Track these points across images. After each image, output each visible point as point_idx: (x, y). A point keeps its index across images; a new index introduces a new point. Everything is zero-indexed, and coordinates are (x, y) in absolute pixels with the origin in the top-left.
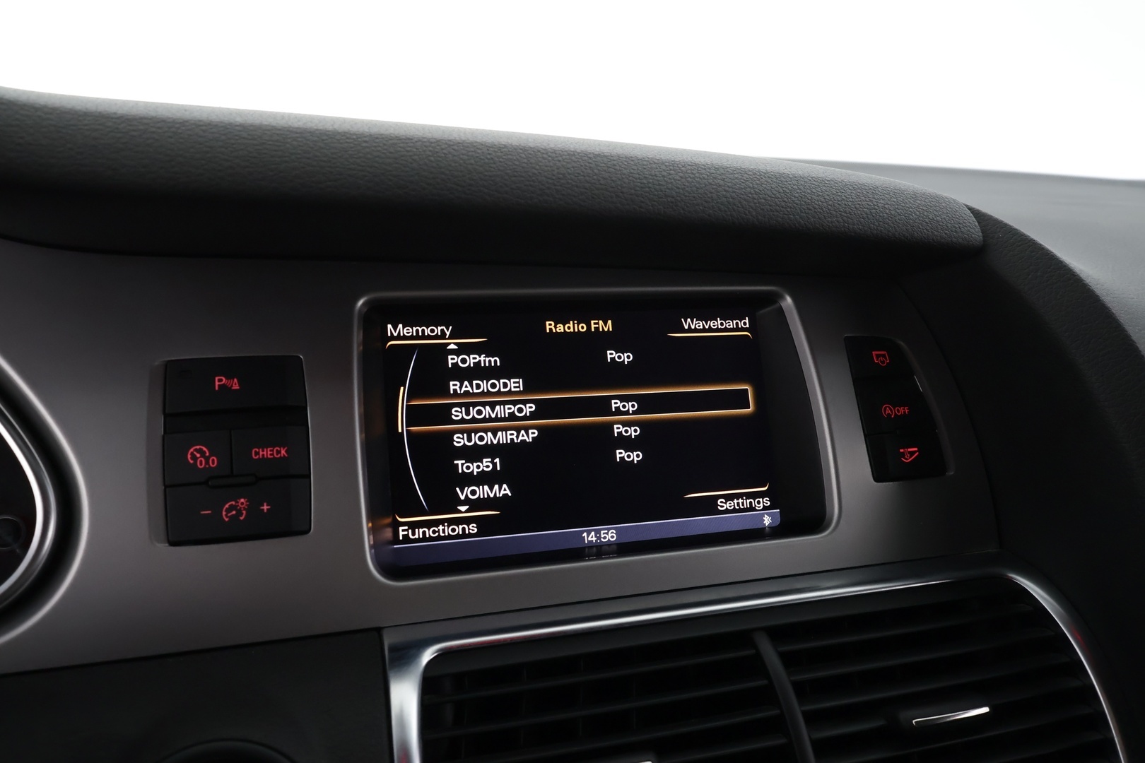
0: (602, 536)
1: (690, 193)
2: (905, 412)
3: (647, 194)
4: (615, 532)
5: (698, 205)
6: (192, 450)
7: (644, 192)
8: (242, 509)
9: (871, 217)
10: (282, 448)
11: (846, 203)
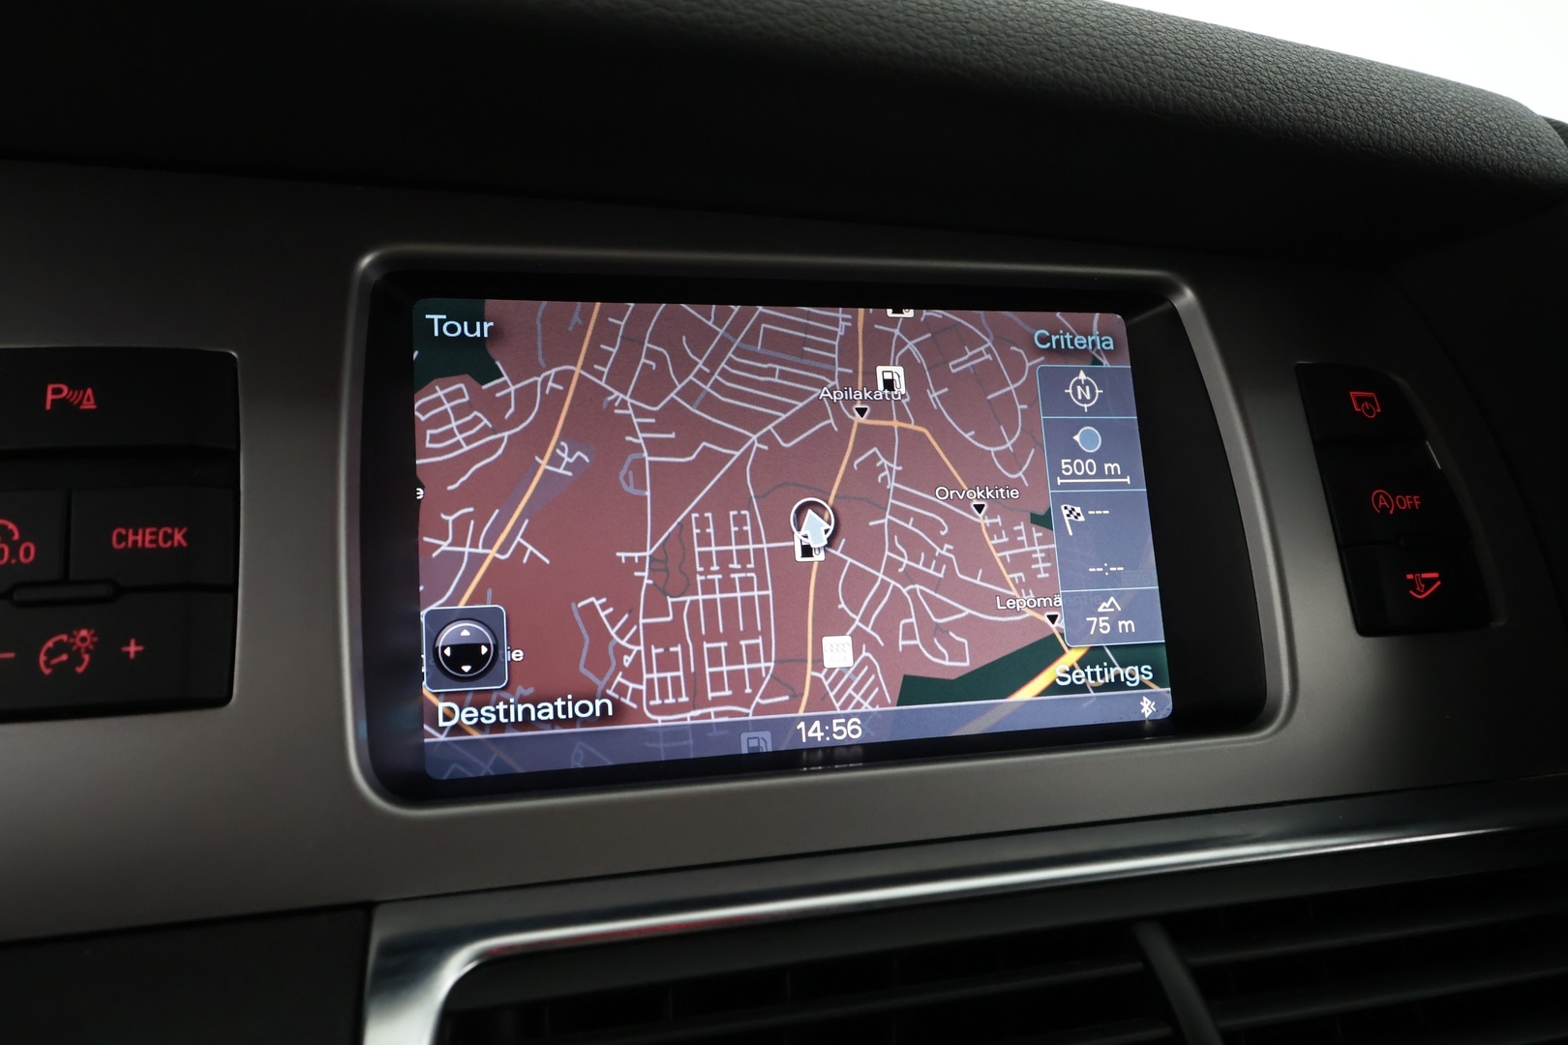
0: (836, 729)
1: (1017, 32)
2: (1413, 505)
3: (929, 24)
4: (859, 722)
5: (1033, 54)
7: (924, 19)
8: (83, 650)
9: (1367, 108)
10: (176, 530)
11: (1320, 79)
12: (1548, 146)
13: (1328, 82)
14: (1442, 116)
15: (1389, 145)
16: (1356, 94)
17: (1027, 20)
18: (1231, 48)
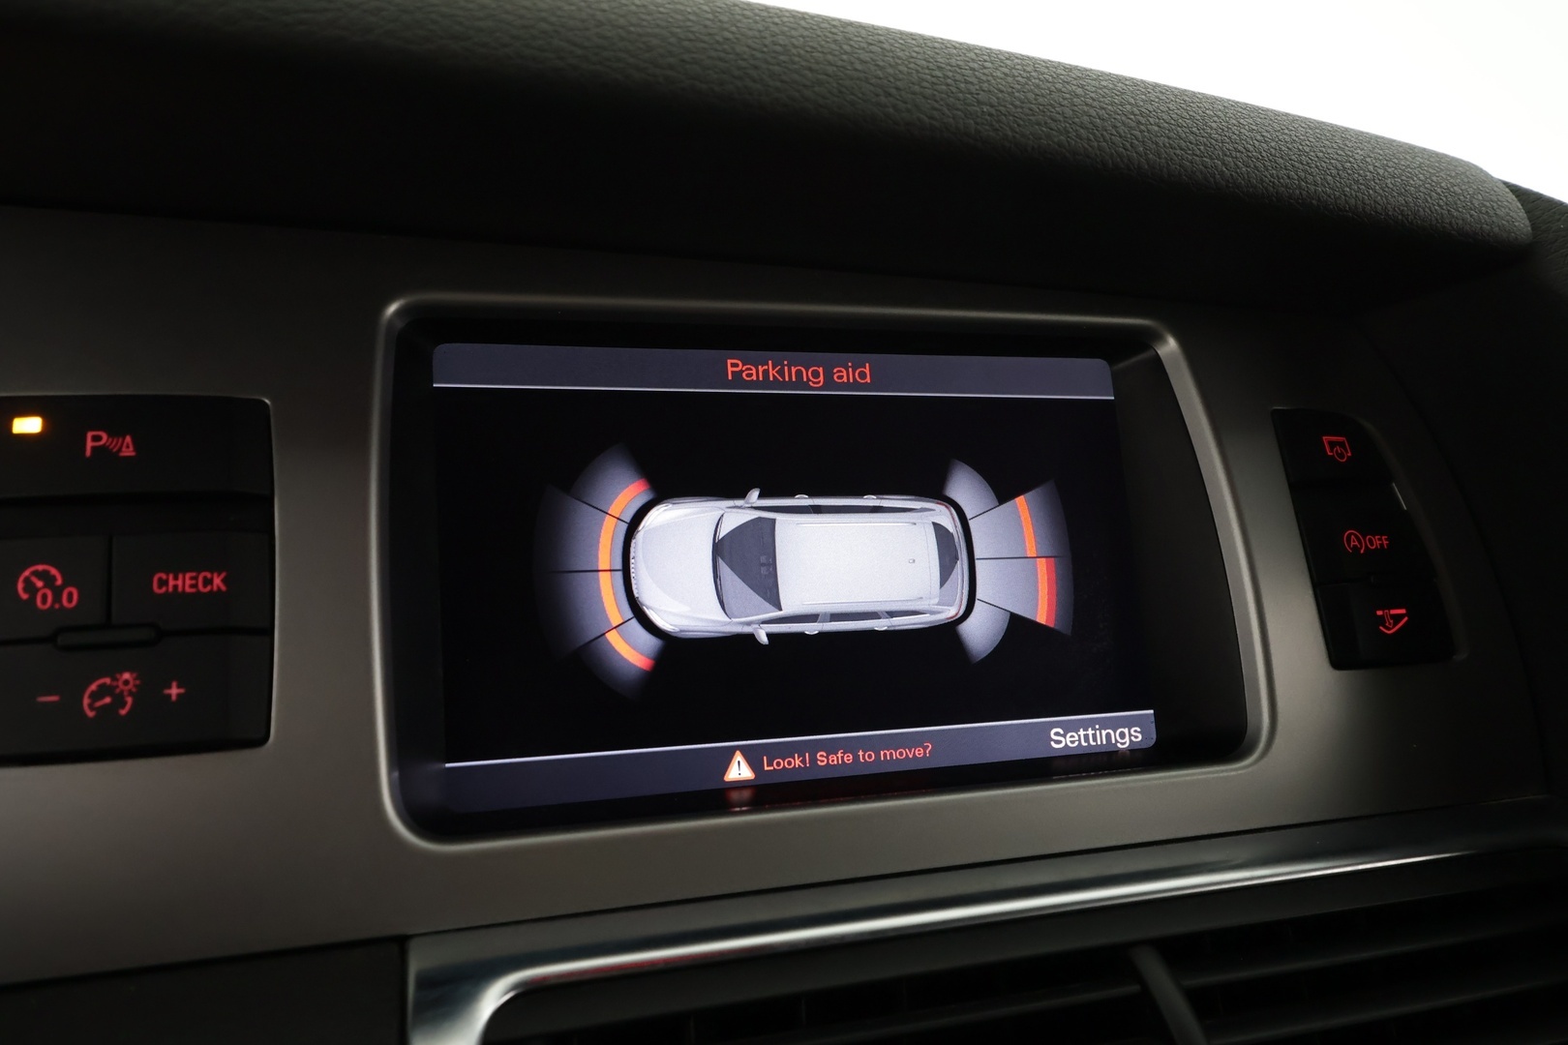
1: (1023, 103)
2: (1382, 545)
3: (943, 96)
5: (1039, 124)
6: (27, 573)
7: (939, 92)
8: (125, 693)
9: (1344, 175)
10: (215, 575)
11: (1301, 147)
12: (1507, 210)
13: (1307, 149)
14: (1412, 182)
15: (1364, 209)
16: (1333, 161)
17: (1032, 91)
18: (1219, 117)
